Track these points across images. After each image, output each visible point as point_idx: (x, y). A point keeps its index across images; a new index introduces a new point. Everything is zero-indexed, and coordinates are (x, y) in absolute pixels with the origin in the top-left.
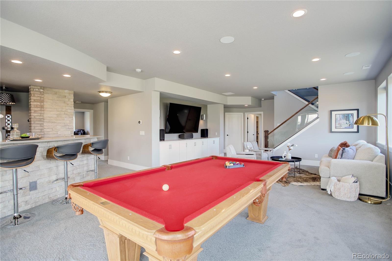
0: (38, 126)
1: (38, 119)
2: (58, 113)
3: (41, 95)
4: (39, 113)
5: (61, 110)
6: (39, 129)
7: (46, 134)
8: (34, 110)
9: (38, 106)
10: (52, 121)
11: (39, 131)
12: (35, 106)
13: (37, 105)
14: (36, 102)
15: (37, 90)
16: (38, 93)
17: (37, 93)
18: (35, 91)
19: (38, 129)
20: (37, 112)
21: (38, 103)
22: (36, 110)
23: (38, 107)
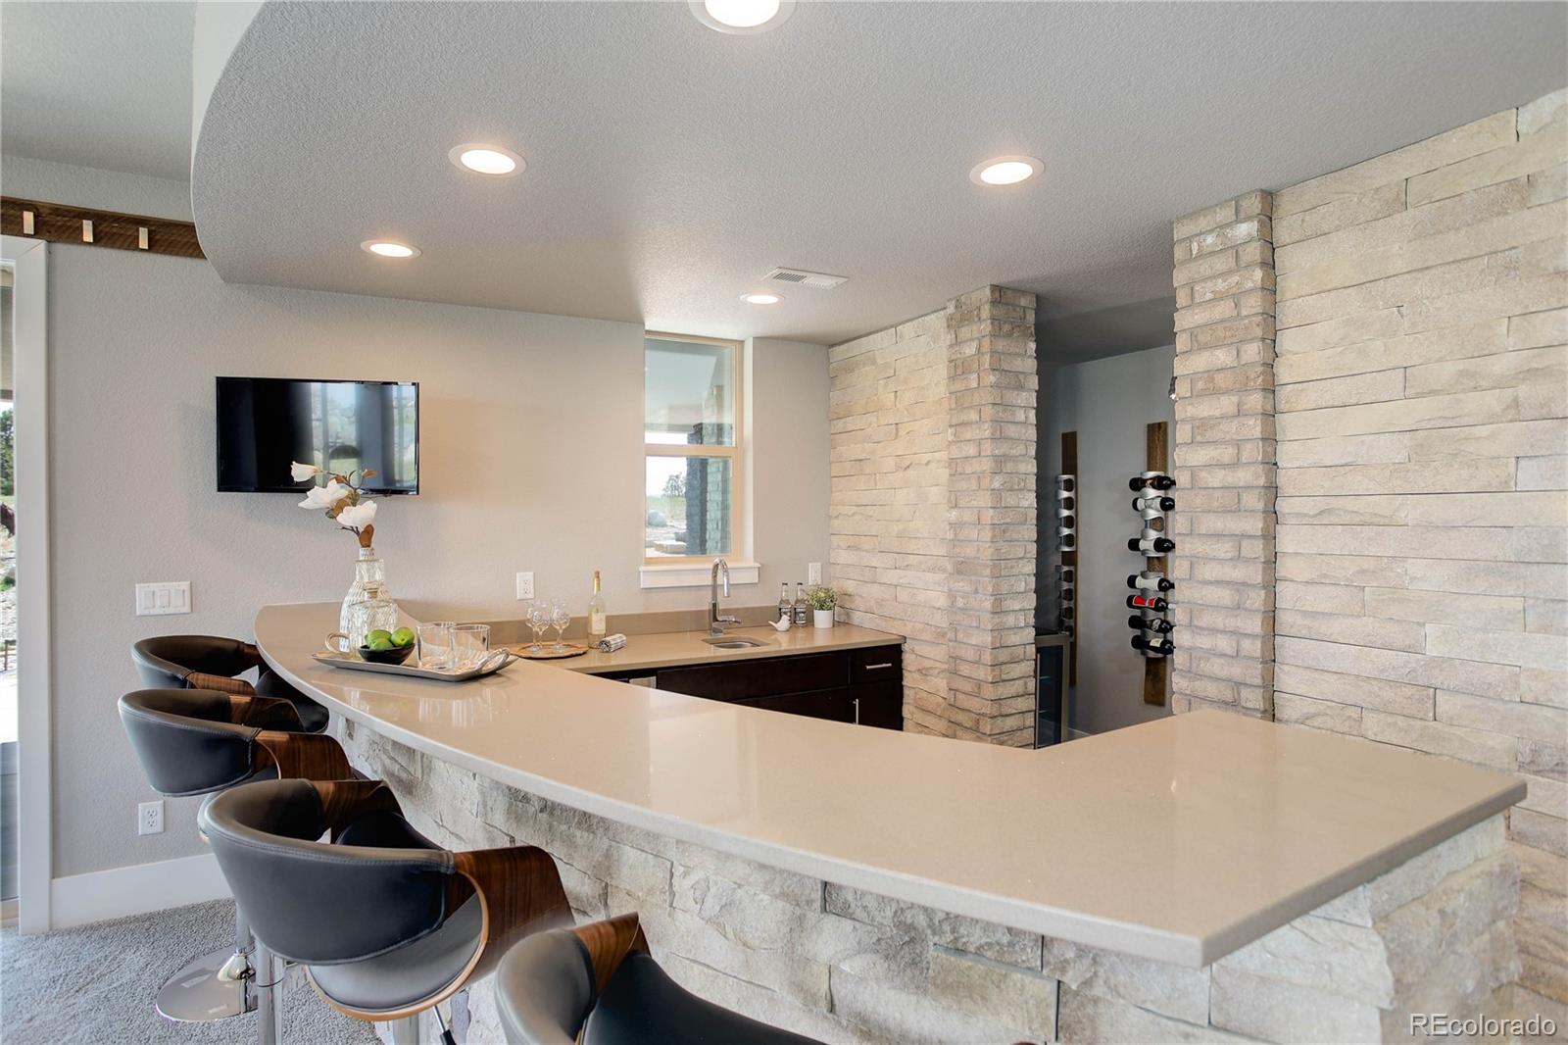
0: (1214, 559)
1: (1217, 494)
2: (1423, 409)
3: (1236, 278)
4: (1224, 442)
5: (1462, 373)
6: (1229, 583)
7: (1294, 631)
8: (1193, 419)
9: (1219, 379)
10: (1350, 504)
11: (1225, 596)
12: (1200, 385)
13: (1210, 374)
14: (1207, 347)
15: (1210, 239)
16: (1220, 264)
17: (1209, 272)
18: (1201, 256)
19: (1218, 583)
20: (1210, 435)
21: (1223, 357)
22: (1205, 414)
23: (1217, 392)
